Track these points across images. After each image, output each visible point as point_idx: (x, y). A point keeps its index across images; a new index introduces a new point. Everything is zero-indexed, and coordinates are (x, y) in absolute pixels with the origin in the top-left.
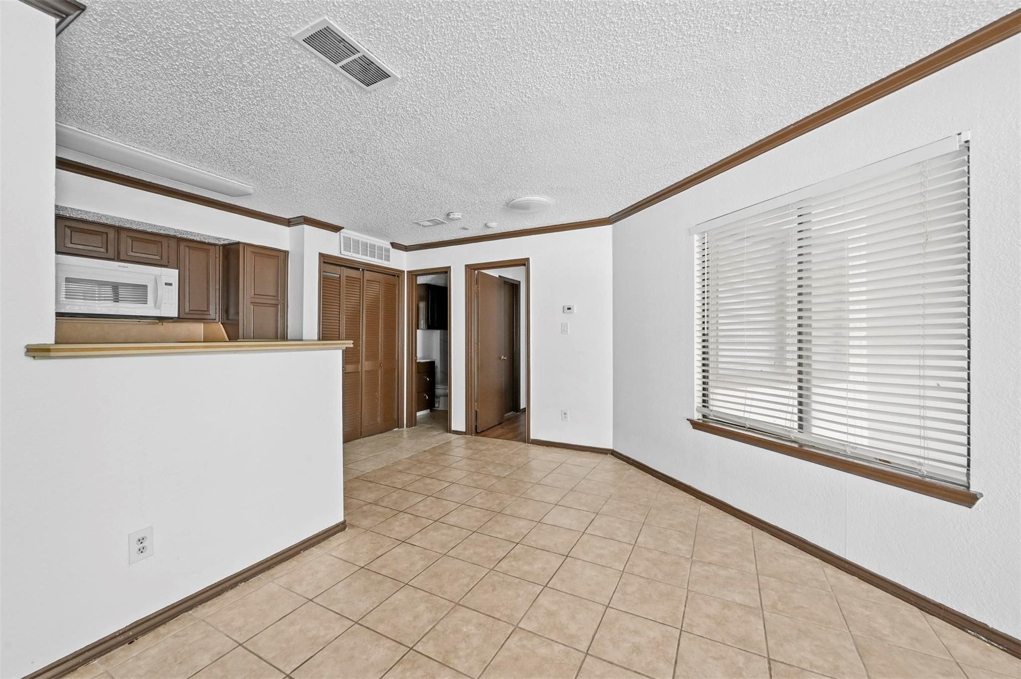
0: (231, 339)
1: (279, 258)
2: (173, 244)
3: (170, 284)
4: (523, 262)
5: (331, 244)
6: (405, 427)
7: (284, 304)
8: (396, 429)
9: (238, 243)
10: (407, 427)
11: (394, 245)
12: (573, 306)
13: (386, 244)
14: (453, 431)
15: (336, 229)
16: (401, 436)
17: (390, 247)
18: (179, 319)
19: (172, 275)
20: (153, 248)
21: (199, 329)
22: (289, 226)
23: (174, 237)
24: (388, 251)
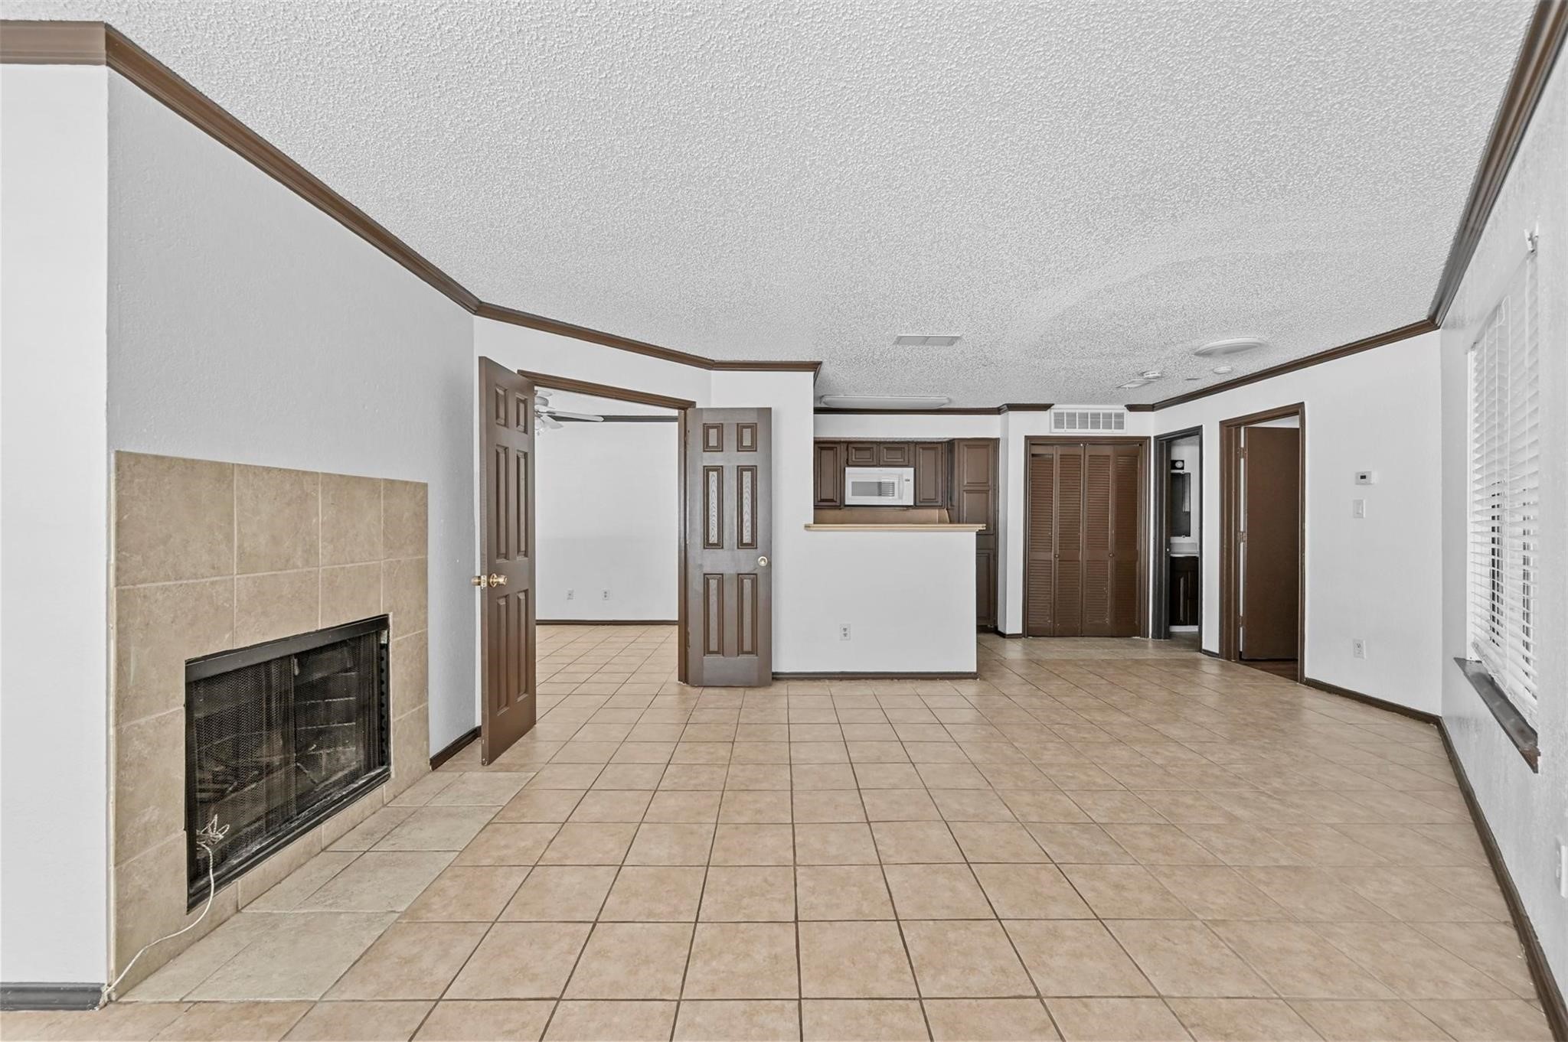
0: (951, 522)
1: (989, 447)
2: (912, 448)
3: (909, 480)
4: (1295, 410)
5: (1041, 425)
6: (1150, 637)
7: (995, 490)
8: (1136, 638)
9: (954, 439)
10: (1153, 637)
11: (1132, 408)
12: (1370, 473)
13: (1120, 408)
14: (1205, 650)
15: (1046, 407)
16: (1146, 647)
17: (1126, 411)
18: (915, 506)
19: (909, 472)
20: (898, 454)
21: (935, 513)
22: (999, 414)
23: (913, 442)
24: (1120, 416)
